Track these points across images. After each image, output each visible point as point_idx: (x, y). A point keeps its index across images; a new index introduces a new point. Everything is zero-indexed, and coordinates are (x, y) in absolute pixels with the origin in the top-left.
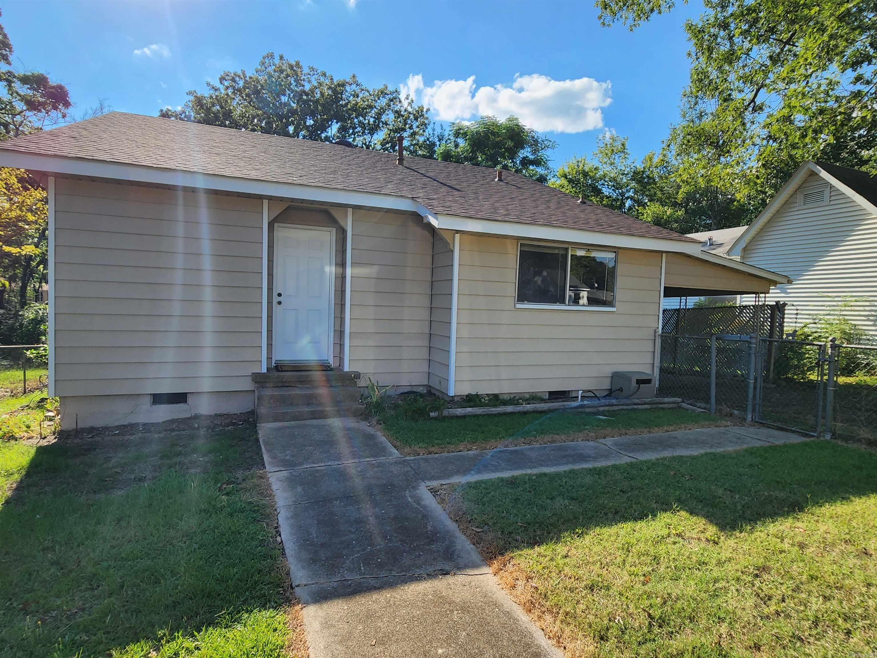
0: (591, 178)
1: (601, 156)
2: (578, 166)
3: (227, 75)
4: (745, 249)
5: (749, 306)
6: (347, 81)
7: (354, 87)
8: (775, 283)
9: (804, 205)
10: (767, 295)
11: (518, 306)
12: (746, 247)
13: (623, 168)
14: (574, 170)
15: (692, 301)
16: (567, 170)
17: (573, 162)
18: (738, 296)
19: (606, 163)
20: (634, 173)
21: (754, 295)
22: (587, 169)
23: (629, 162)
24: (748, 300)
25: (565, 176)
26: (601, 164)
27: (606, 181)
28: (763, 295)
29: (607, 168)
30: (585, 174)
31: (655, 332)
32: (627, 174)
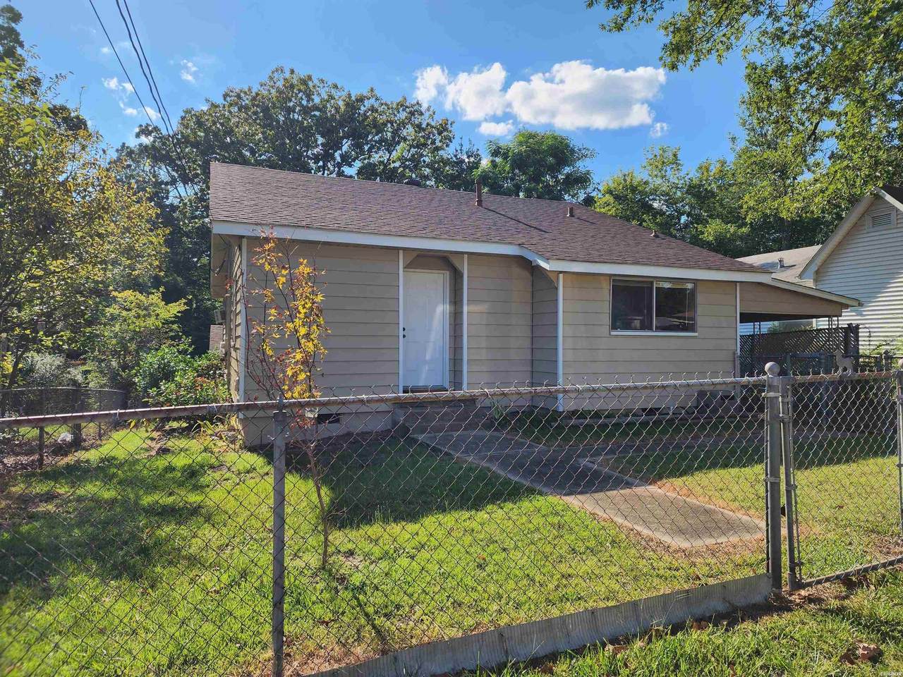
0: (640, 192)
1: (650, 168)
2: (625, 180)
3: (232, 92)
4: (817, 272)
5: (824, 329)
6: (365, 95)
7: (372, 101)
8: (847, 306)
9: (873, 227)
10: (840, 318)
11: (614, 333)
12: (818, 269)
13: (677, 182)
14: (621, 186)
15: (766, 327)
16: (612, 186)
17: (618, 175)
18: (814, 320)
19: (656, 176)
20: (690, 186)
21: (828, 319)
22: (635, 184)
23: (682, 174)
24: (822, 323)
25: (610, 192)
26: (650, 178)
27: (657, 196)
28: (836, 318)
29: (659, 181)
30: (634, 189)
31: (734, 354)
32: (682, 188)
